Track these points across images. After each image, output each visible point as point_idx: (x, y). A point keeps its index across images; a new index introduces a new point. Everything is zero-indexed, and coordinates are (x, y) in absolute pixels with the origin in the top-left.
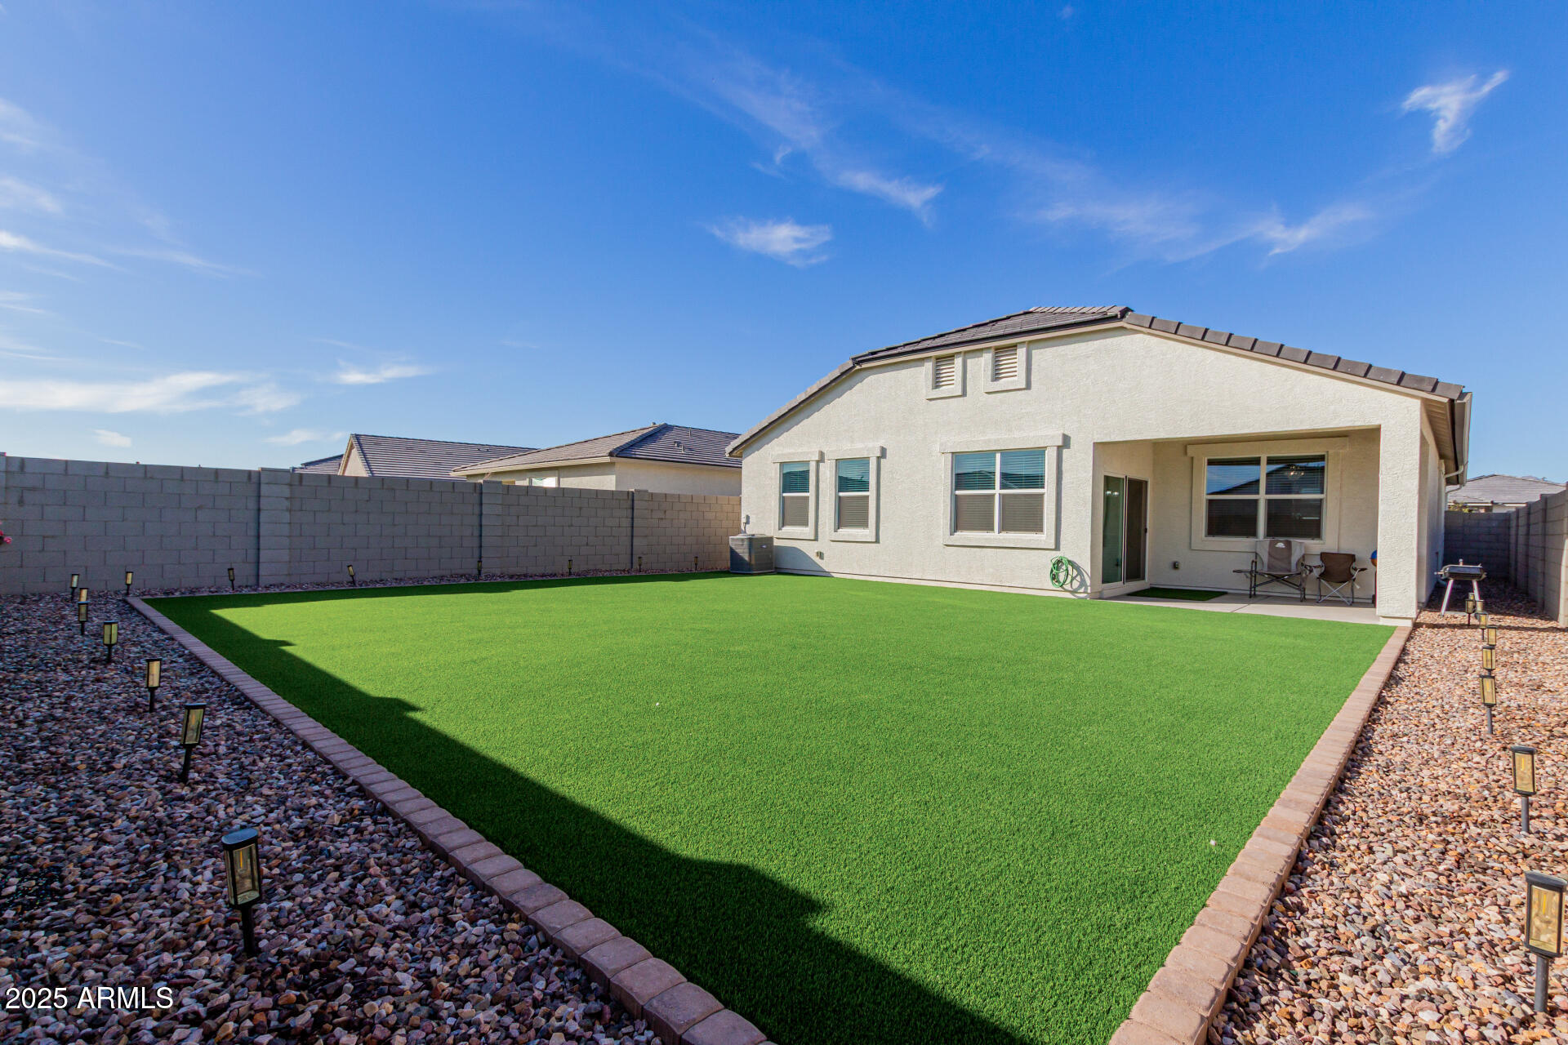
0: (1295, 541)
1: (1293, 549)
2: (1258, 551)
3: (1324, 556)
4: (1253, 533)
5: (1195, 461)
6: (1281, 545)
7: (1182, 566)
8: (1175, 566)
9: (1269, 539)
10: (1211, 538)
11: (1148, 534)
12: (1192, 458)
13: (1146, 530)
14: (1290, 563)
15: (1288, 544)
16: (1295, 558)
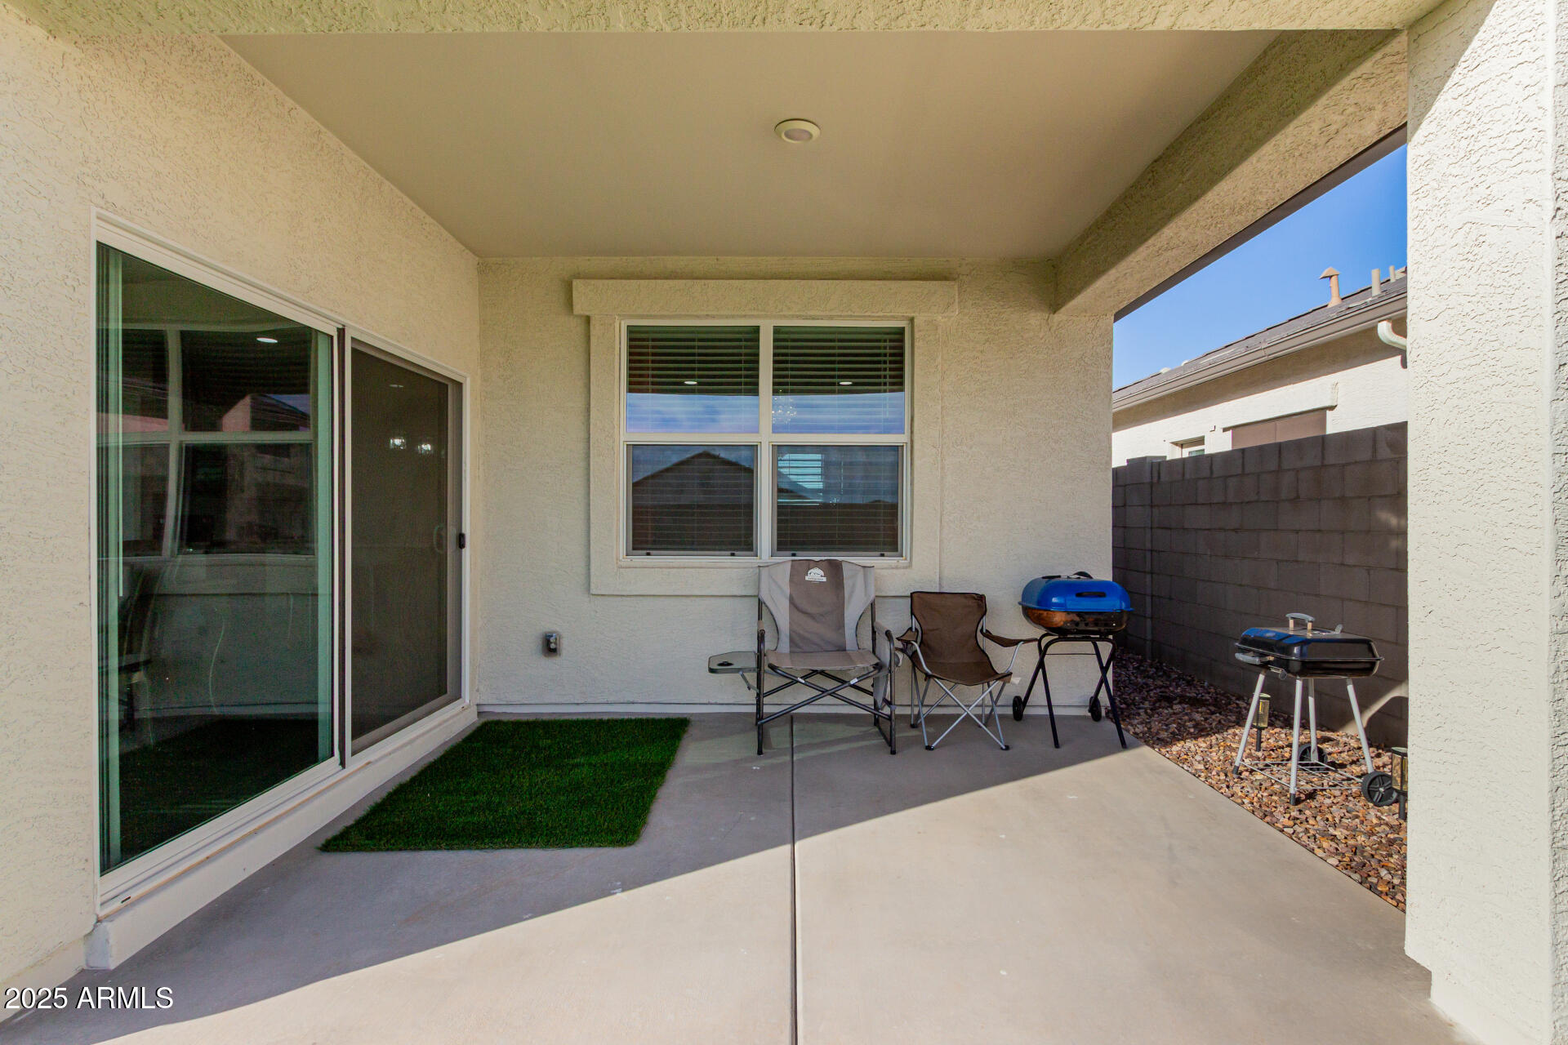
0: (853, 561)
1: (847, 583)
2: (765, 597)
3: (920, 602)
4: (744, 542)
5: (596, 330)
6: (816, 575)
7: (566, 646)
8: (550, 647)
9: (786, 559)
10: (641, 560)
11: (467, 552)
12: (588, 320)
13: (461, 541)
14: (840, 626)
15: (834, 570)
16: (854, 609)
